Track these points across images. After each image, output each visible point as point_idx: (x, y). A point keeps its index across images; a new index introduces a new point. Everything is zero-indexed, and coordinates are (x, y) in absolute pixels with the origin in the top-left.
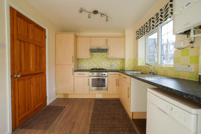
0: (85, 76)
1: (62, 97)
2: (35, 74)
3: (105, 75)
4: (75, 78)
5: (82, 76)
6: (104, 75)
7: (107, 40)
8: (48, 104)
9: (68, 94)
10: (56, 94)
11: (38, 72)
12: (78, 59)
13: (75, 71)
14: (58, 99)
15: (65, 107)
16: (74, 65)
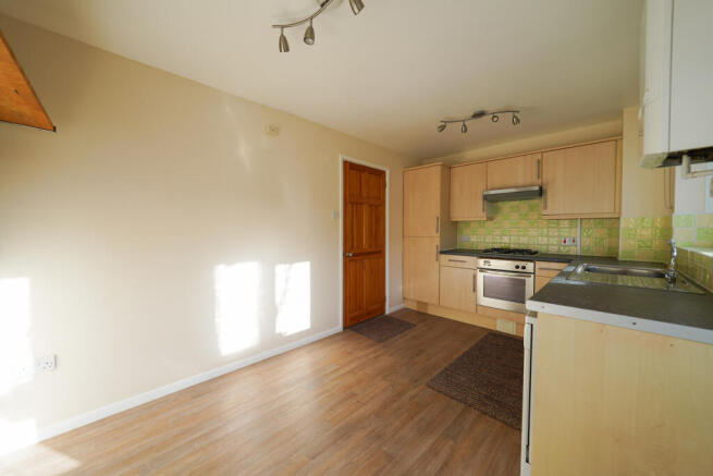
0: (465, 265)
1: (414, 307)
2: (368, 254)
3: (524, 268)
4: (442, 269)
5: (459, 264)
6: (520, 270)
7: (539, 163)
8: (387, 312)
9: (426, 304)
10: (404, 299)
11: (373, 250)
12: (456, 223)
13: (442, 253)
14: (406, 309)
15: (415, 325)
16: (441, 237)
